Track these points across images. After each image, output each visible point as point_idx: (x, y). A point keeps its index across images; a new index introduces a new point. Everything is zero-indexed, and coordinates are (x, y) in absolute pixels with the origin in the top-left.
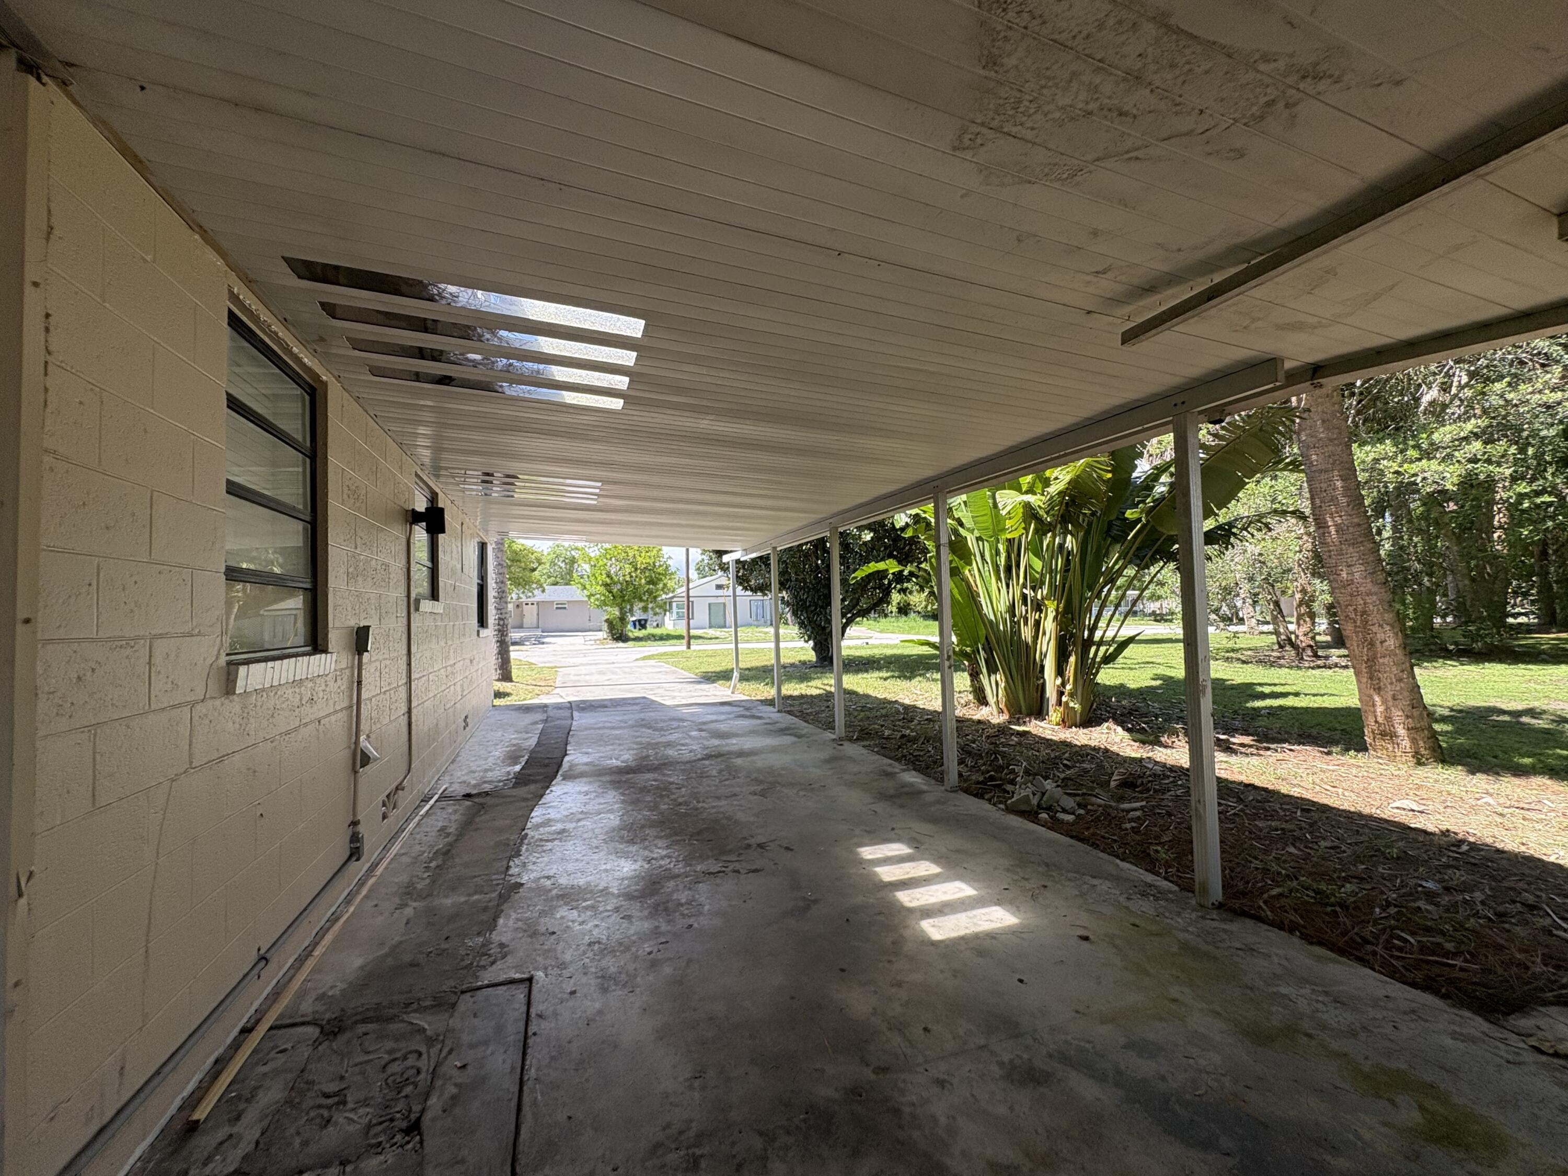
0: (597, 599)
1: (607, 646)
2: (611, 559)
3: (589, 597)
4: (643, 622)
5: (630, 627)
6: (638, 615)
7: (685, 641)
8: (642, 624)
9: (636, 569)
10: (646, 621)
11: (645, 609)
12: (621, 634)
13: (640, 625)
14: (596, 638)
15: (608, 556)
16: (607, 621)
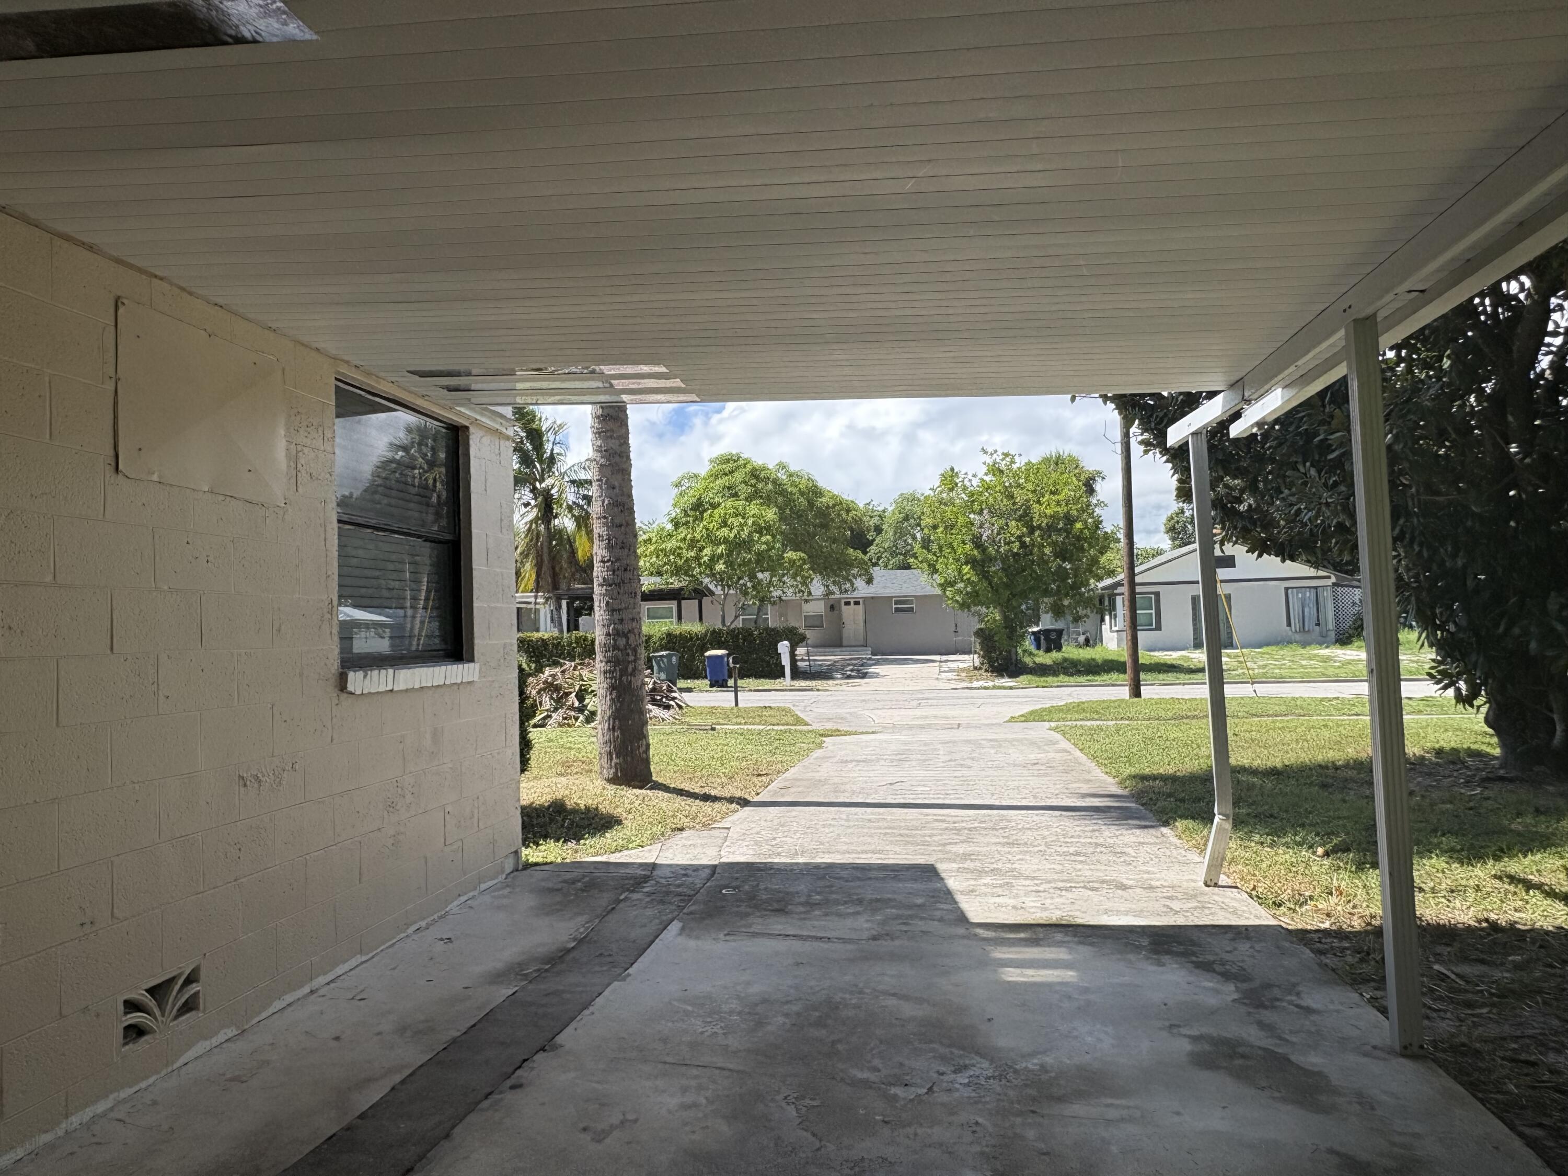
0: (959, 592)
1: (976, 684)
2: (981, 512)
3: (943, 586)
4: (1053, 636)
5: (1029, 644)
6: (1046, 622)
7: (1126, 678)
8: (1051, 640)
9: (1032, 530)
10: (1060, 633)
11: (1058, 611)
12: (1008, 659)
13: (1047, 639)
14: (962, 665)
15: (976, 506)
16: (979, 633)
